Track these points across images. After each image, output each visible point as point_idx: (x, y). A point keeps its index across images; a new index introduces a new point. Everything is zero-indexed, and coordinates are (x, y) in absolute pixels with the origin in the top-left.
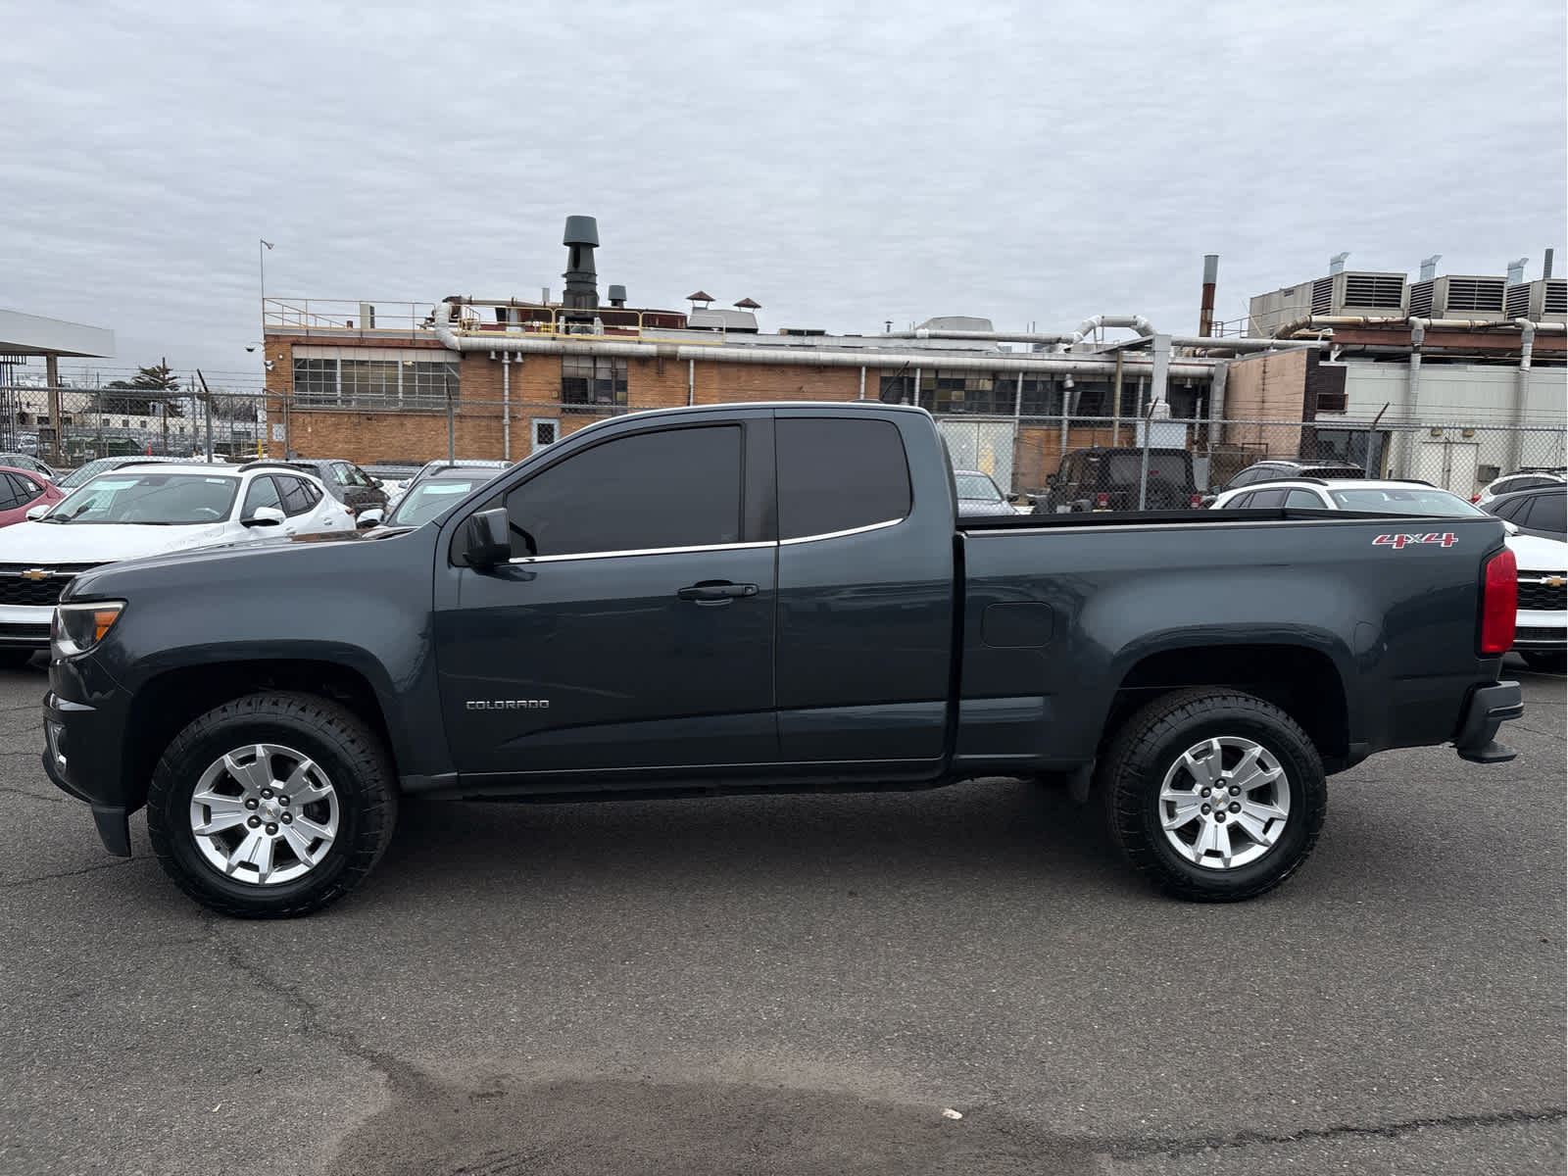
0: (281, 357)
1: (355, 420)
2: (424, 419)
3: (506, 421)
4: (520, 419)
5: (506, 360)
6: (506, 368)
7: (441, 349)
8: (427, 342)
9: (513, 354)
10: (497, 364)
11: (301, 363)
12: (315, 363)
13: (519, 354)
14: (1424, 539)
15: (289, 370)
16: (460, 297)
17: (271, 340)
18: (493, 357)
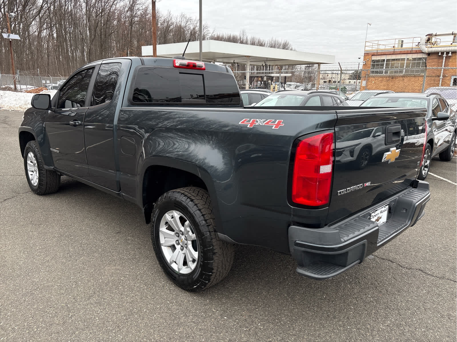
0: (368, 60)
1: (388, 79)
2: (411, 77)
3: (441, 77)
4: (447, 77)
5: (445, 55)
6: (444, 58)
7: (422, 53)
8: (416, 51)
9: (448, 53)
10: (441, 57)
11: (374, 61)
12: (378, 61)
13: (450, 53)
14: (265, 123)
15: (370, 63)
16: (432, 34)
17: (366, 54)
18: (440, 54)
